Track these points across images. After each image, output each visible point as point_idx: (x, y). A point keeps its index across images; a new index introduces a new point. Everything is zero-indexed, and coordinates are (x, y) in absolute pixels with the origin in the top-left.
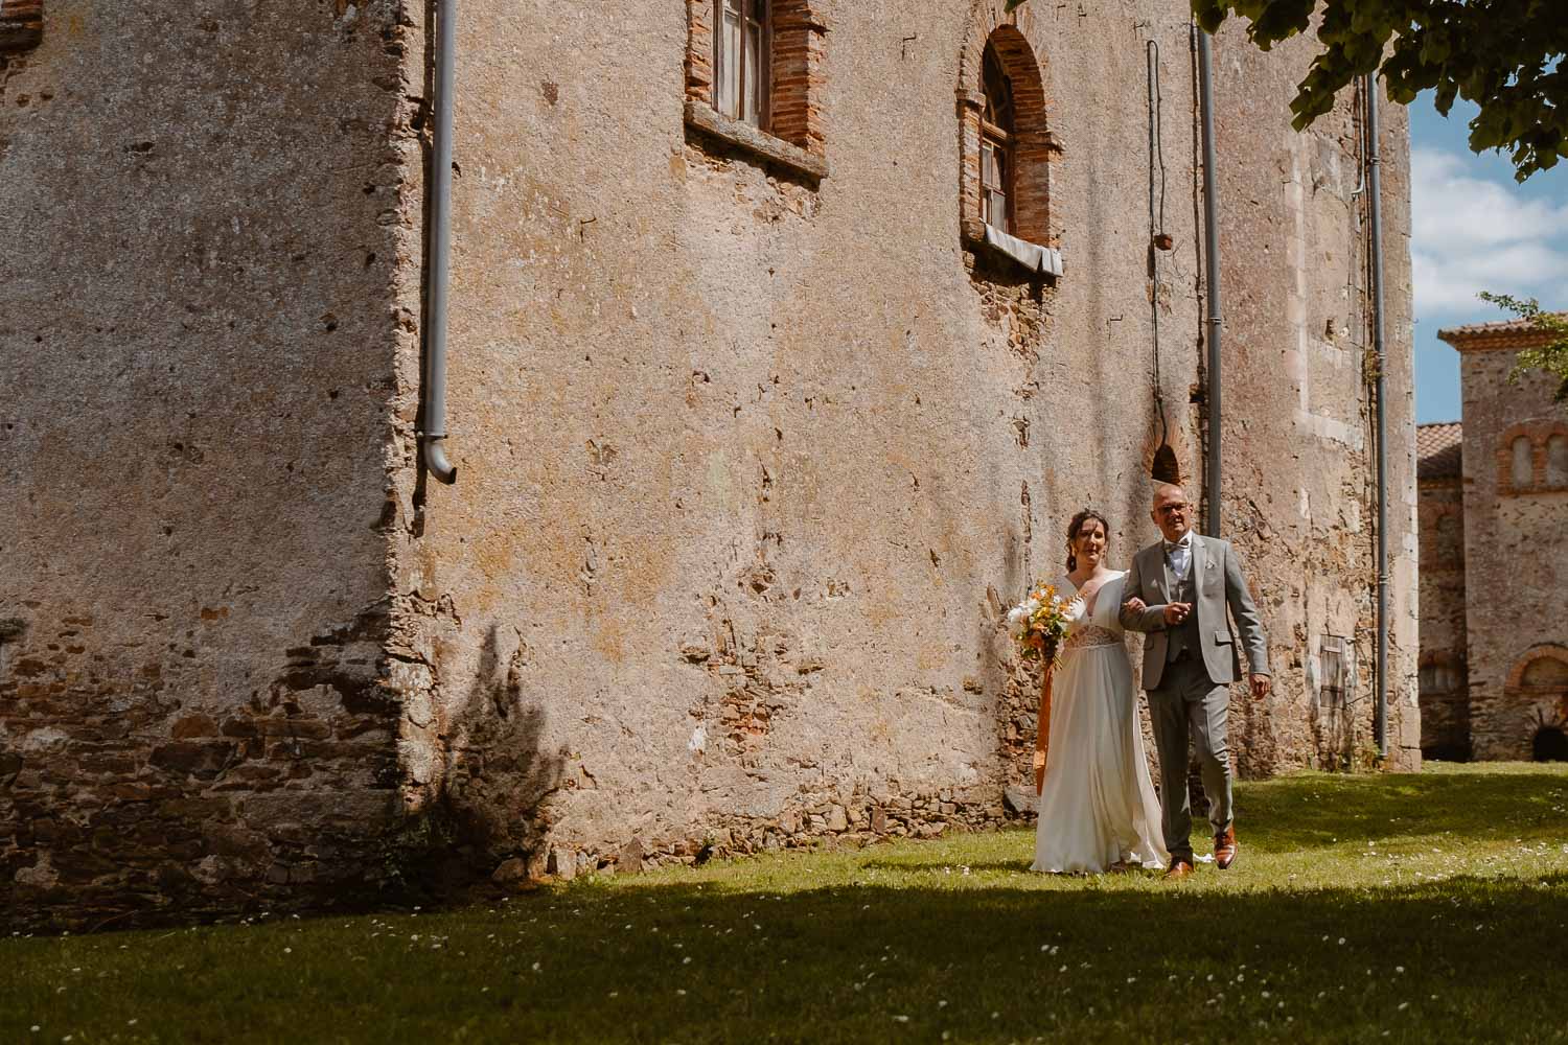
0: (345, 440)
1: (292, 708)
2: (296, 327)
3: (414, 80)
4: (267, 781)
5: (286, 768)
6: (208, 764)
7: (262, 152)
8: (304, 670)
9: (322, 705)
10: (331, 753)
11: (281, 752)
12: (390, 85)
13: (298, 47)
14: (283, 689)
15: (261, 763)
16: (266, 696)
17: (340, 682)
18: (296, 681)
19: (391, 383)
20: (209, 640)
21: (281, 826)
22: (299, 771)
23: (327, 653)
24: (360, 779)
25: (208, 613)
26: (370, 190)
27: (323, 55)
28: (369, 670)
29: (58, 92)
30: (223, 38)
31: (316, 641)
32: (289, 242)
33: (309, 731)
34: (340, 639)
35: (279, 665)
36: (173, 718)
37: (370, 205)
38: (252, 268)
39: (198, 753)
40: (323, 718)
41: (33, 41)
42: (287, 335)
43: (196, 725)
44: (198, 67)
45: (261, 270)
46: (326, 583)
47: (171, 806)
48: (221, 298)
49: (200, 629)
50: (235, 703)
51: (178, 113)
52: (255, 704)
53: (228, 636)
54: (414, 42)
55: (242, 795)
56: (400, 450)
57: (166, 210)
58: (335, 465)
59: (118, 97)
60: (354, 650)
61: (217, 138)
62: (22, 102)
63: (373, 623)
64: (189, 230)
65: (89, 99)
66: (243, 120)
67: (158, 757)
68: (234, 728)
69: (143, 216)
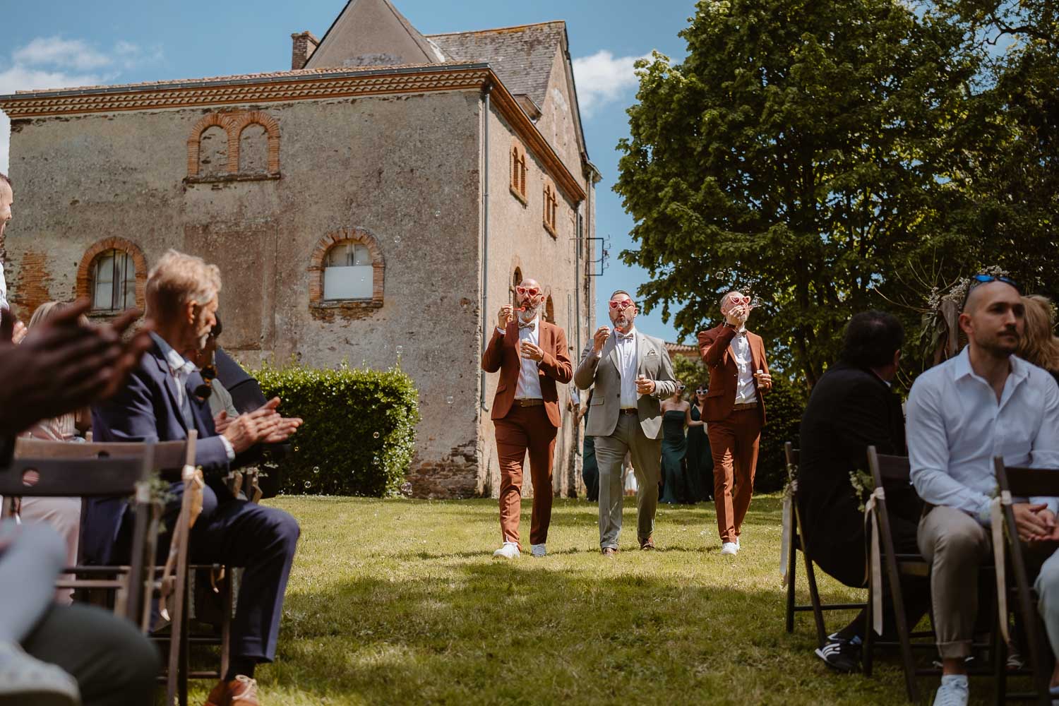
0: (465, 402)
1: (452, 461)
2: (452, 376)
3: (480, 323)
4: (446, 477)
5: (451, 474)
6: (431, 473)
7: (443, 336)
8: (455, 453)
9: (460, 460)
10: (463, 471)
11: (450, 470)
12: (476, 323)
13: (452, 313)
14: (450, 457)
15: (445, 473)
16: (446, 458)
17: (465, 455)
18: (454, 455)
19: (476, 390)
20: (431, 445)
21: (450, 487)
22: (455, 474)
23: (461, 449)
24: (470, 476)
25: (431, 439)
26: (471, 346)
27: (459, 315)
28: (472, 453)
29: (387, 318)
30: (432, 309)
31: (459, 446)
32: (450, 357)
33: (457, 466)
34: (465, 446)
35: (449, 451)
36: (422, 463)
37: (471, 350)
38: (440, 362)
39: (429, 470)
40: (460, 463)
41: (382, 306)
42: (450, 378)
43: (429, 464)
44: (426, 315)
45: (443, 363)
46: (461, 433)
47: (421, 482)
48: (433, 369)
49: (428, 443)
50: (438, 460)
51: (421, 326)
52: (443, 460)
53: (436, 445)
54: (480, 313)
55: (440, 480)
56: (478, 405)
57: (418, 348)
58: (462, 407)
59: (404, 321)
60: (468, 448)
61: (431, 332)
62: (378, 320)
63: (473, 443)
64: (424, 353)
65: (397, 321)
66: (438, 328)
67: (418, 471)
68: (437, 465)
69: (412, 349)
